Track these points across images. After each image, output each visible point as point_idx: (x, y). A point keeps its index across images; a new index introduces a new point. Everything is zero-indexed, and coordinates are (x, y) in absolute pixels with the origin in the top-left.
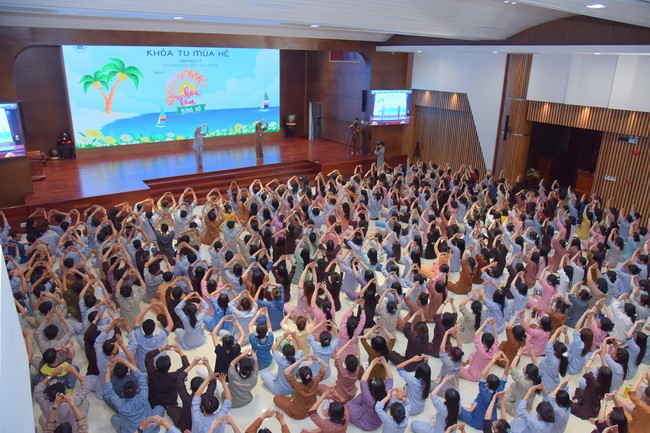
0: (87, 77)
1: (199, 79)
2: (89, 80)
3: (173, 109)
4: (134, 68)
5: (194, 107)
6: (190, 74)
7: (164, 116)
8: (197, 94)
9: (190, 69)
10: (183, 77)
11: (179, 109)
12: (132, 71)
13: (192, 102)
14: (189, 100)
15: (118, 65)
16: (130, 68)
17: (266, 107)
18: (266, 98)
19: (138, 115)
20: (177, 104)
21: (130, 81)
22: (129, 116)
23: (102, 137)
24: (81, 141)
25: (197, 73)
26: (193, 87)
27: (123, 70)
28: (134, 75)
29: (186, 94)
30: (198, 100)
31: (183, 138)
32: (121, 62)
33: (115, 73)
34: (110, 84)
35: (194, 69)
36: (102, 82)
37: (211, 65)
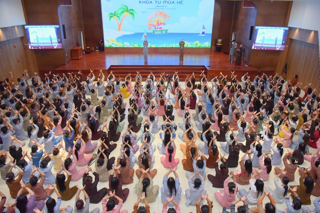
0: (111, 14)
1: (166, 16)
2: (112, 15)
3: (151, 31)
4: (133, 10)
5: (162, 31)
7: (145, 34)
8: (164, 24)
9: (161, 10)
10: (157, 15)
11: (154, 31)
12: (131, 11)
13: (161, 28)
14: (159, 27)
15: (125, 8)
16: (130, 10)
17: (203, 33)
18: (204, 28)
19: (133, 33)
20: (153, 29)
21: (130, 16)
22: (129, 33)
23: (115, 42)
24: (107, 44)
25: (164, 13)
26: (162, 20)
27: (127, 11)
28: (132, 13)
29: (158, 24)
30: (164, 27)
31: (155, 46)
32: (126, 7)
33: (123, 12)
34: (121, 17)
35: (163, 11)
36: (118, 16)
37: (172, 9)
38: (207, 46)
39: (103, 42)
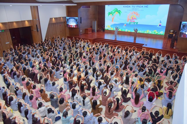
2: (110, 13)
3: (128, 23)
4: (120, 11)
5: (134, 23)
6: (135, 13)
7: (126, 24)
8: (136, 19)
10: (132, 14)
11: (130, 23)
12: (119, 12)
13: (134, 21)
14: (133, 21)
17: (160, 25)
18: (161, 22)
19: (119, 23)
20: (130, 21)
21: (118, 14)
22: (117, 23)
23: (110, 27)
24: (106, 28)
25: (137, 13)
26: (135, 17)
27: (117, 11)
28: (119, 13)
29: (133, 19)
30: (136, 21)
31: (130, 31)
32: (117, 9)
33: (115, 12)
34: (114, 15)
35: (136, 11)
36: (112, 14)
37: (141, 10)
38: (162, 34)
39: (104, 27)
